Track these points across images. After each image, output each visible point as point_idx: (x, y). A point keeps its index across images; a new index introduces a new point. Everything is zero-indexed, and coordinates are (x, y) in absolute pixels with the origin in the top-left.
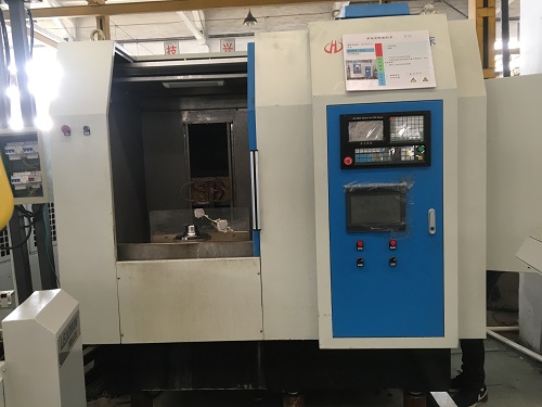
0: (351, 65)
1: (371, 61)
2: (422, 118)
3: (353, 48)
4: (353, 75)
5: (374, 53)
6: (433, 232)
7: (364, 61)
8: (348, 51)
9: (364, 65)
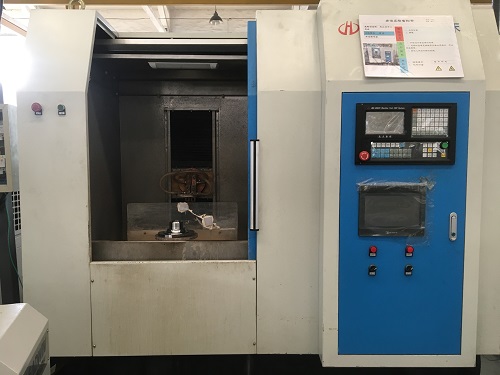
0: (369, 49)
1: (391, 45)
2: (446, 111)
3: (371, 30)
4: (372, 60)
5: (394, 37)
6: (454, 239)
7: (383, 45)
8: (366, 33)
9: (383, 50)
